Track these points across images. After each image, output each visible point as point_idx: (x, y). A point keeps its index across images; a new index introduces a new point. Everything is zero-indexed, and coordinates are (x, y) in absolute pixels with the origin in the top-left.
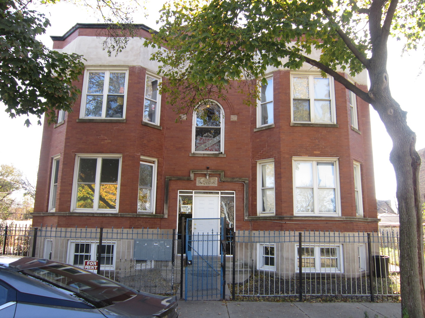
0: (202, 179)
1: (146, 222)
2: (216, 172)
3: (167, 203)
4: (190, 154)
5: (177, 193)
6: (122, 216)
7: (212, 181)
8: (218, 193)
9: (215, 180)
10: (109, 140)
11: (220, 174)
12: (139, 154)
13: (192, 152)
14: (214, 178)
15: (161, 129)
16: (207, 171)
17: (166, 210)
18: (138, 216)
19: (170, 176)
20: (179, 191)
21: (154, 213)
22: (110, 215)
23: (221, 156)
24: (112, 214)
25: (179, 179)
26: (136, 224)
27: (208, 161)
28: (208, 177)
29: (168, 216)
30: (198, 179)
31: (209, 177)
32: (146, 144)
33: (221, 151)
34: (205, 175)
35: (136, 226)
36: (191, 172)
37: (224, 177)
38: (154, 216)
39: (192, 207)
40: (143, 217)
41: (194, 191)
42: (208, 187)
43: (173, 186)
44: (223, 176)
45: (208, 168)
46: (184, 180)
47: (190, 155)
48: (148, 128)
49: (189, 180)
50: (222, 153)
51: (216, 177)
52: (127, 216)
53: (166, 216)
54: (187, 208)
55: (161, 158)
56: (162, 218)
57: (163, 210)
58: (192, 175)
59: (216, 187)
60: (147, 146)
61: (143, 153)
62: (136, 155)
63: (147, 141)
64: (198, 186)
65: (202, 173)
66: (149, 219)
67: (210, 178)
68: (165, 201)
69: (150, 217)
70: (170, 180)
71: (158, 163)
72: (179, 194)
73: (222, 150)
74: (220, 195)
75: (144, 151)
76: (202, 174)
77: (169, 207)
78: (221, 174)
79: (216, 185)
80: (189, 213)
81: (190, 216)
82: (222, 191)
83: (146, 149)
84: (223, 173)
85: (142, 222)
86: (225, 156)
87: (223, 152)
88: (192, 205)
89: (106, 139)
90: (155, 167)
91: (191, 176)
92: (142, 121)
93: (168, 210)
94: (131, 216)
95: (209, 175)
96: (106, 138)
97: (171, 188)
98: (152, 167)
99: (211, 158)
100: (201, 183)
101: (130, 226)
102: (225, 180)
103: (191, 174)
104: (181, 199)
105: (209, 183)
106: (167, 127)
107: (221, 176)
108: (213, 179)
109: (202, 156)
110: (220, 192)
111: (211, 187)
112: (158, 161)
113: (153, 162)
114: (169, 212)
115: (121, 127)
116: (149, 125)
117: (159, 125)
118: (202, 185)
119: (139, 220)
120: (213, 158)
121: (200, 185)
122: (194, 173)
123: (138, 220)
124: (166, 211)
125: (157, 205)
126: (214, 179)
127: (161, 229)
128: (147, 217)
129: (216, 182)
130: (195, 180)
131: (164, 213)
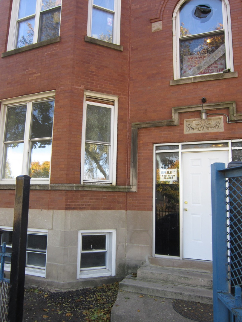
0: (195, 122)
1: (97, 199)
2: (220, 105)
3: (134, 166)
4: (171, 82)
5: (153, 149)
6: (54, 189)
7: (213, 123)
8: (226, 144)
9: (219, 120)
10: (38, 73)
11: (228, 108)
12: (82, 87)
13: (175, 79)
14: (217, 117)
15: (122, 50)
16: (203, 106)
17: (134, 179)
18: (80, 189)
19: (139, 121)
20: (155, 145)
21: (114, 184)
22: (38, 188)
23: (227, 76)
24: (40, 186)
25: (154, 126)
26: (78, 202)
27: (205, 89)
28: (204, 116)
29: (139, 188)
30: (186, 123)
31: (207, 116)
32: (93, 72)
33: (228, 68)
34: (199, 114)
35: (79, 205)
36: (173, 111)
37: (237, 113)
38: (113, 188)
39: (178, 172)
40: (90, 189)
41: (180, 144)
42: (207, 134)
43: (144, 137)
44: (235, 110)
45: (204, 101)
46: (162, 126)
47: (171, 84)
48: (98, 47)
49: (171, 125)
50: (229, 70)
51: (221, 115)
52: (61, 189)
53: (134, 189)
54: (171, 174)
55: (123, 95)
56: (128, 193)
57: (129, 179)
58: (175, 117)
59: (221, 133)
60: (95, 75)
61: (89, 87)
62: (77, 89)
63: (96, 67)
64: (188, 135)
65: (193, 110)
66: (103, 194)
67: (209, 118)
68: (132, 164)
69: (104, 190)
70: (139, 128)
71: (119, 103)
72: (155, 152)
73: (230, 64)
74: (230, 148)
75: (89, 82)
76: (194, 112)
77: (139, 173)
78: (231, 108)
79: (222, 130)
80: (173, 181)
81: (175, 187)
82: (233, 141)
83: (94, 80)
84: (234, 106)
85: (91, 199)
86: (236, 75)
87: (232, 70)
88: (178, 168)
89: (35, 73)
90: (114, 110)
91: (173, 117)
92: (85, 36)
93: (138, 179)
94: (67, 188)
95: (206, 113)
96: (34, 71)
97: (141, 142)
98: (109, 110)
99: (209, 83)
100: (193, 129)
101: (66, 205)
102: (239, 119)
103: (173, 114)
104: (159, 159)
105: (208, 128)
106: (132, 48)
107: (231, 112)
108: (214, 119)
109: (193, 81)
110: (229, 142)
111: (211, 133)
112: (119, 99)
113: (112, 103)
114: (138, 182)
115: (54, 50)
116: (98, 43)
117: (118, 44)
118: (196, 131)
119: (84, 196)
120: (213, 82)
121: (191, 132)
122: (180, 113)
123: (81, 196)
124: (133, 181)
125: (118, 171)
126: (217, 119)
127: (126, 210)
128: (98, 189)
129: (222, 125)
130: (182, 124)
131: (131, 183)
